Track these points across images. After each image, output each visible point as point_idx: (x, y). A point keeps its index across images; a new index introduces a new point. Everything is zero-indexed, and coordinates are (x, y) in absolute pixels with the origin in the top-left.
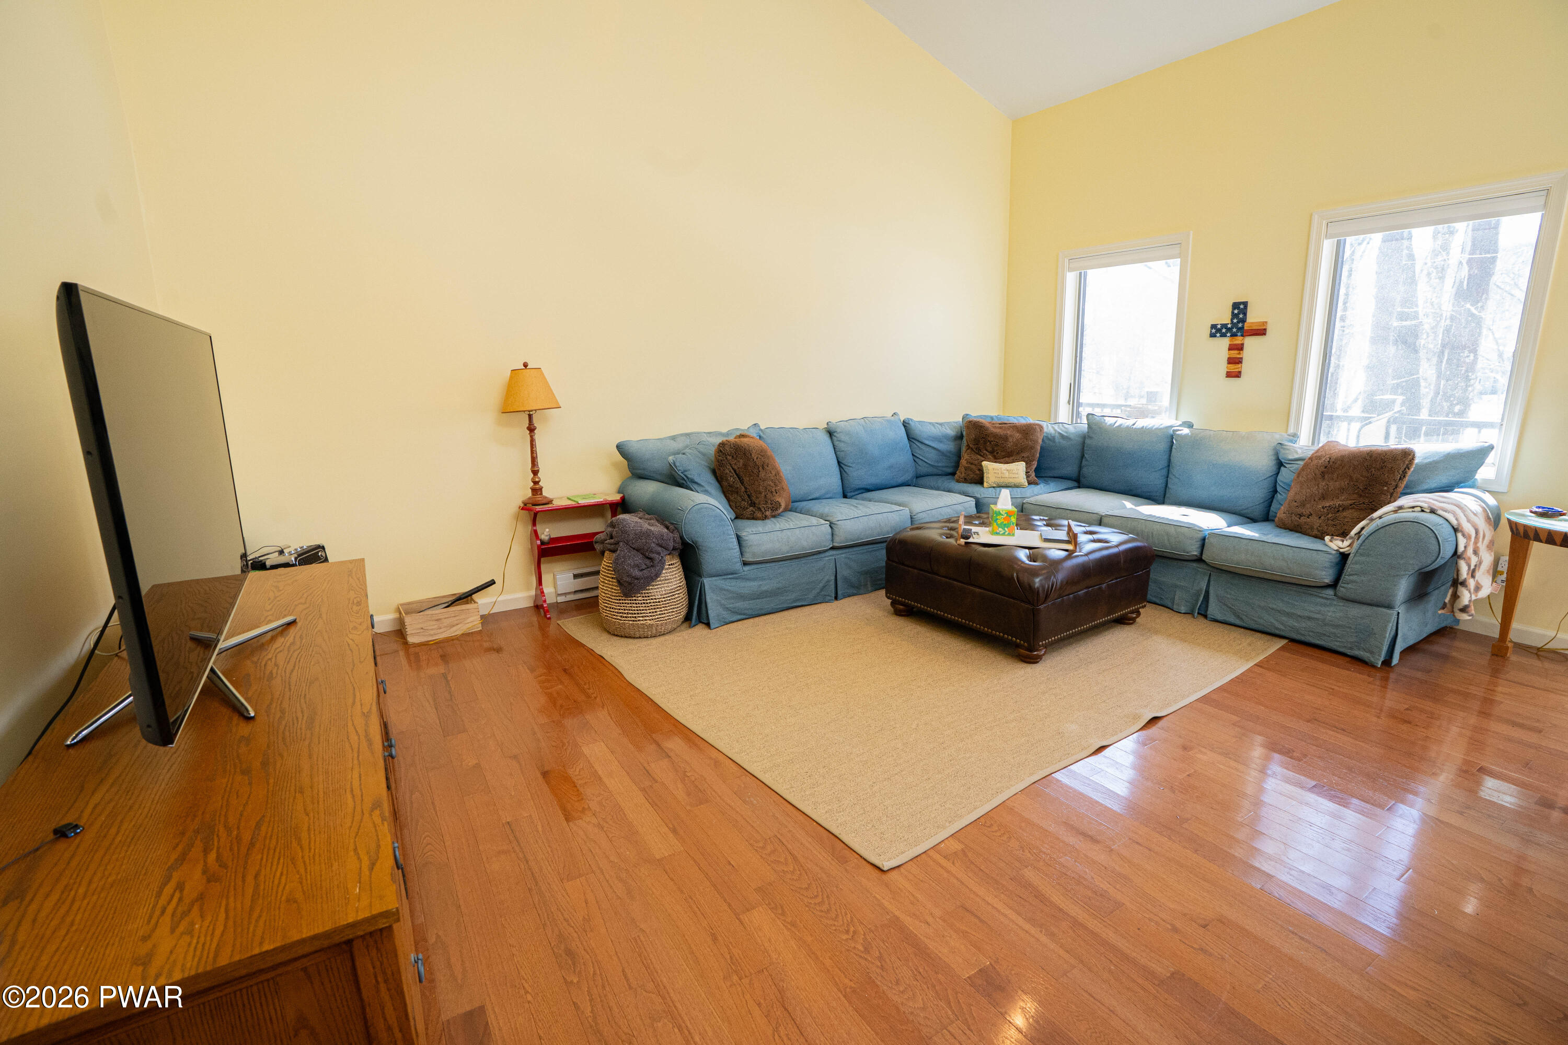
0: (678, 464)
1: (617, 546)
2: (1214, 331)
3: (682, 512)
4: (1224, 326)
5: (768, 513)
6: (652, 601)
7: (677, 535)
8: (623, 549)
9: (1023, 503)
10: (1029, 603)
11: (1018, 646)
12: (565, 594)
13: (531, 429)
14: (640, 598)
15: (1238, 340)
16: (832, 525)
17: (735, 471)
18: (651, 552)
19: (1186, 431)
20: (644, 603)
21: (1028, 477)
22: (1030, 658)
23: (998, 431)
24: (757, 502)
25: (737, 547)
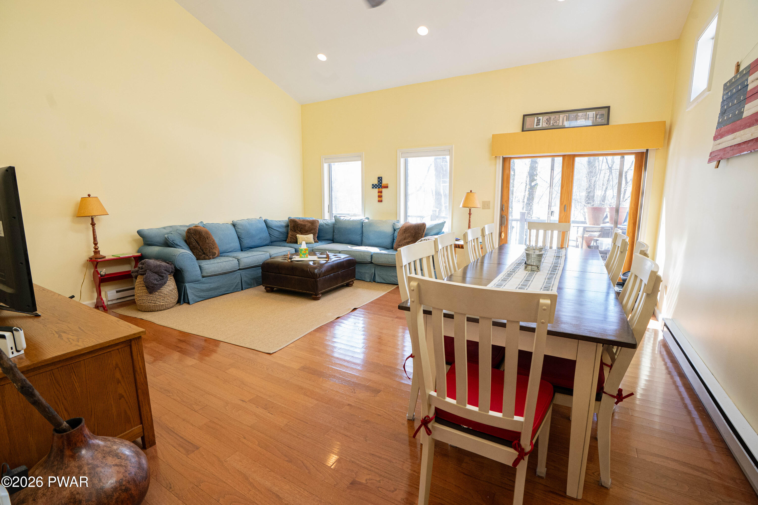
0: (169, 238)
1: (145, 272)
2: (373, 186)
3: (175, 256)
4: (376, 185)
5: (211, 257)
6: (163, 294)
7: (173, 266)
8: (149, 273)
9: (313, 249)
10: (314, 279)
11: (312, 295)
12: (112, 300)
13: (93, 224)
14: (157, 294)
15: (380, 190)
16: (239, 260)
17: (195, 240)
18: (162, 273)
19: (367, 221)
20: (159, 296)
21: (314, 240)
22: (317, 299)
23: (302, 223)
24: (206, 252)
25: (199, 270)
